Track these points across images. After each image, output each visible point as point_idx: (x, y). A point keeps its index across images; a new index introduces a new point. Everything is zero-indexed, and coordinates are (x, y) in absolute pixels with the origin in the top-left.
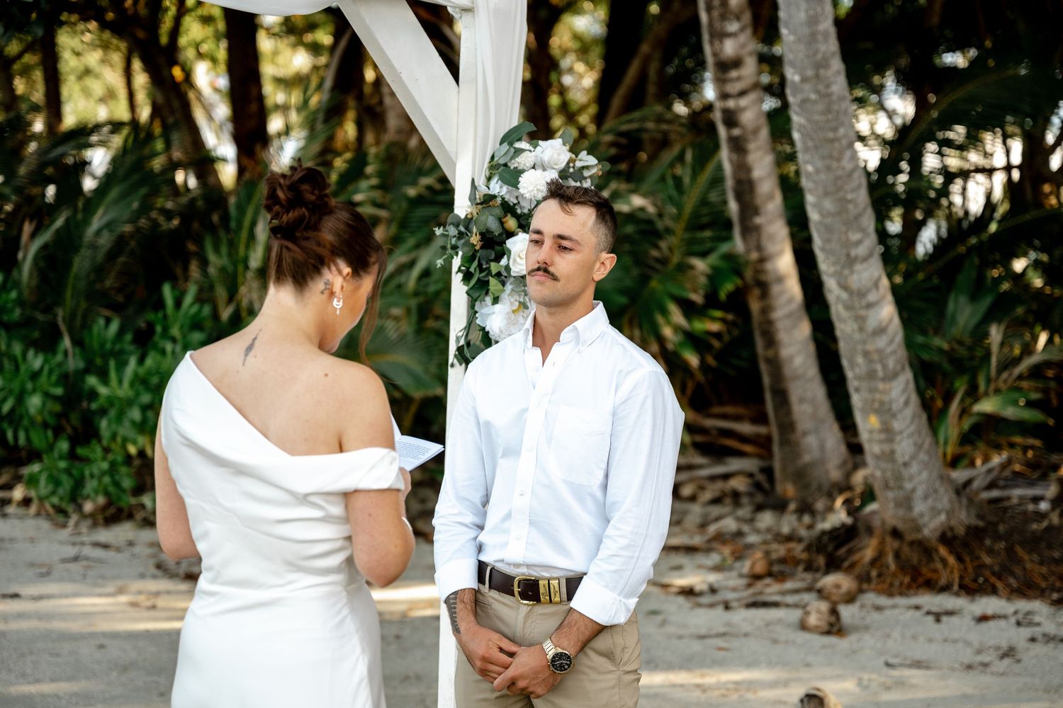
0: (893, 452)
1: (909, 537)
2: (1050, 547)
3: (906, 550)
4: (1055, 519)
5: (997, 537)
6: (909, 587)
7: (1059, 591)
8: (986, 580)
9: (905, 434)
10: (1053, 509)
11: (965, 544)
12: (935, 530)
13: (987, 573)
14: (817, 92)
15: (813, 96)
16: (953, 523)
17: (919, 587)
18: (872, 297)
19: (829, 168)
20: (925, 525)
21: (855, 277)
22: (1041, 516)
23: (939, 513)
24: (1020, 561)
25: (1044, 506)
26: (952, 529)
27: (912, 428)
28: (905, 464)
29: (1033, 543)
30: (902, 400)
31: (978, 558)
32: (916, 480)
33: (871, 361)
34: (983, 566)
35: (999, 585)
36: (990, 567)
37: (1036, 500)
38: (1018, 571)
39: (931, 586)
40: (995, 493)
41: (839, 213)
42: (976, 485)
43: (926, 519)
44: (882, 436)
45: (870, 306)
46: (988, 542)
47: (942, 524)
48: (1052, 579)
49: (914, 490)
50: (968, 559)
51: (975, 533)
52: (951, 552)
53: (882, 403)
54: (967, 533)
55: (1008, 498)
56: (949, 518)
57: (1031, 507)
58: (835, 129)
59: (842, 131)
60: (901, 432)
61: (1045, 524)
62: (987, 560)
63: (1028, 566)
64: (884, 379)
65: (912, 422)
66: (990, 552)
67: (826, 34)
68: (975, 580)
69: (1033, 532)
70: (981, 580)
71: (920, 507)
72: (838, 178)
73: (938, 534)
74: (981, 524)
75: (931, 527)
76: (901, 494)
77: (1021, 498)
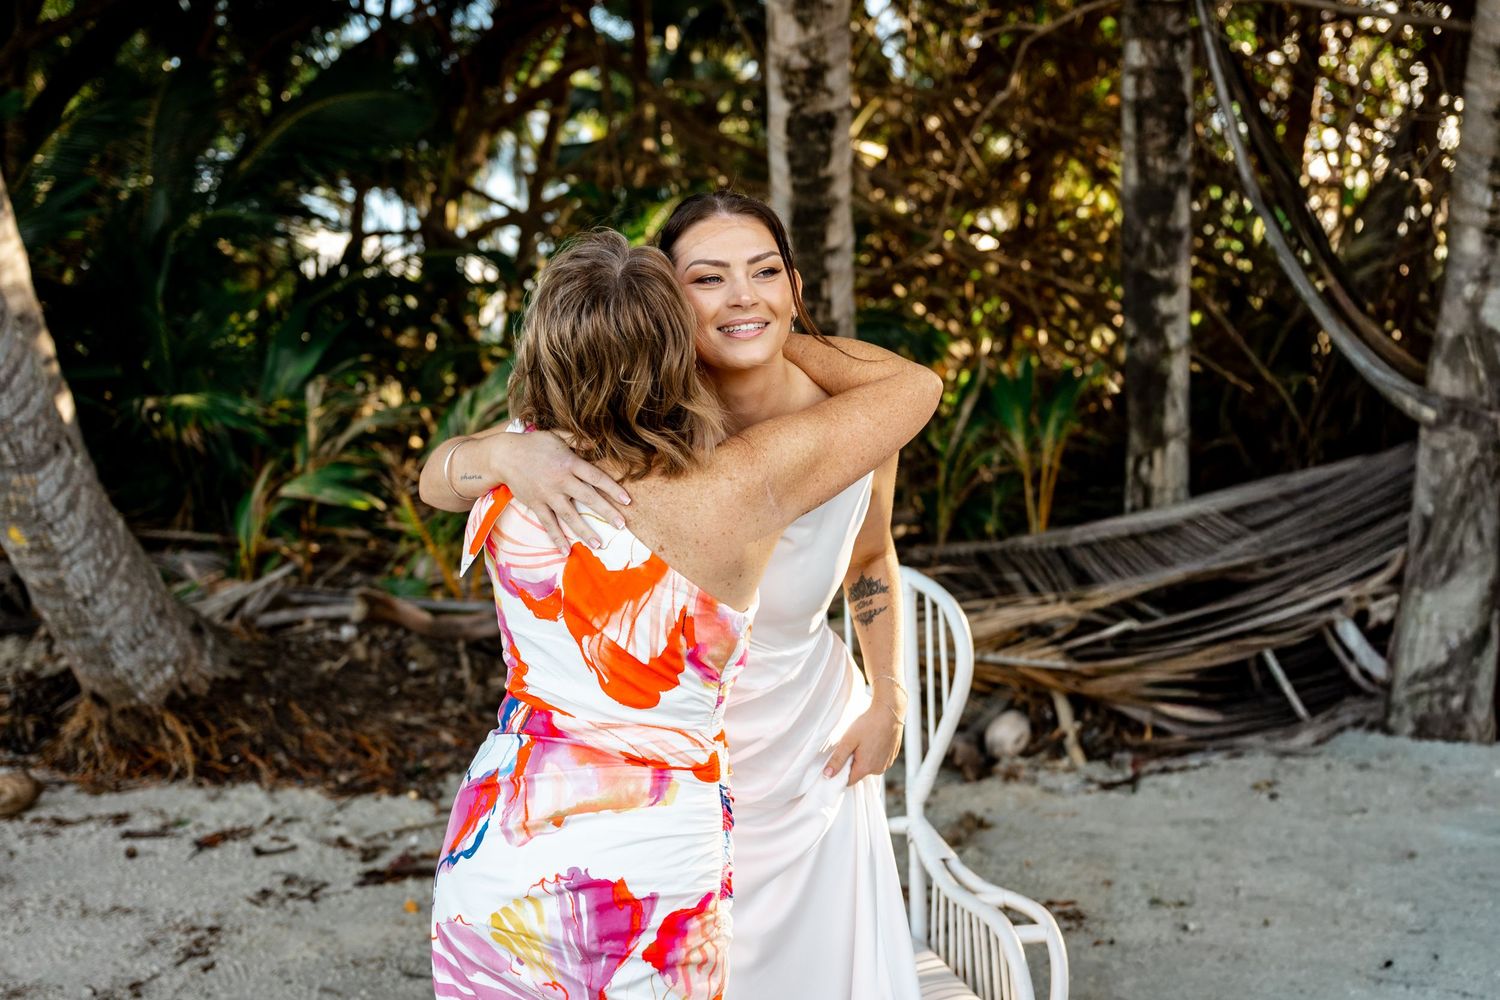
0: (60, 583)
1: (117, 706)
2: (345, 697)
3: (119, 722)
4: (360, 651)
5: (264, 689)
6: (129, 775)
7: (350, 768)
8: (243, 759)
9: (75, 555)
10: (360, 635)
11: (210, 707)
12: (158, 691)
13: (245, 747)
16: (185, 679)
17: (145, 773)
20: (139, 686)
22: (342, 646)
23: (161, 666)
24: (294, 727)
25: (347, 632)
26: (185, 687)
27: (89, 544)
28: (85, 601)
29: (322, 694)
30: (61, 501)
31: (231, 726)
32: (110, 623)
34: (239, 737)
35: (260, 764)
36: (250, 738)
37: (337, 622)
38: (292, 742)
39: (161, 771)
40: (284, 615)
42: (249, 607)
43: (139, 678)
44: (37, 560)
46: (248, 698)
47: (168, 682)
48: (341, 750)
49: (109, 638)
50: (212, 729)
51: (226, 690)
52: (184, 723)
53: (25, 508)
54: (211, 693)
55: (300, 622)
56: (179, 673)
57: (328, 635)
60: (68, 552)
61: (344, 659)
62: (246, 728)
63: (308, 731)
64: (19, 468)
65: (88, 534)
66: (251, 714)
68: (226, 761)
69: (322, 678)
70: (235, 759)
71: (124, 662)
73: (162, 698)
74: (235, 674)
75: (150, 689)
76: (89, 645)
77: (317, 620)
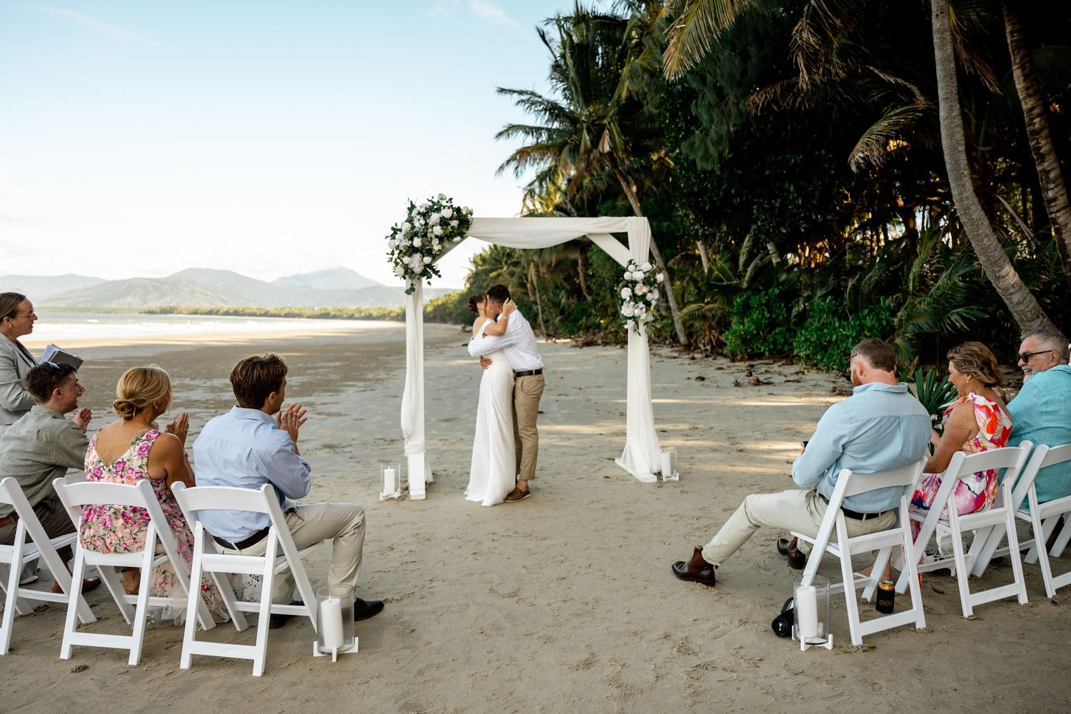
14: (967, 219)
15: (966, 220)
18: (1012, 290)
19: (979, 245)
21: (1001, 284)
33: (1019, 314)
41: (987, 261)
45: (1011, 294)
58: (978, 231)
59: (981, 231)
67: (967, 198)
72: (983, 248)
